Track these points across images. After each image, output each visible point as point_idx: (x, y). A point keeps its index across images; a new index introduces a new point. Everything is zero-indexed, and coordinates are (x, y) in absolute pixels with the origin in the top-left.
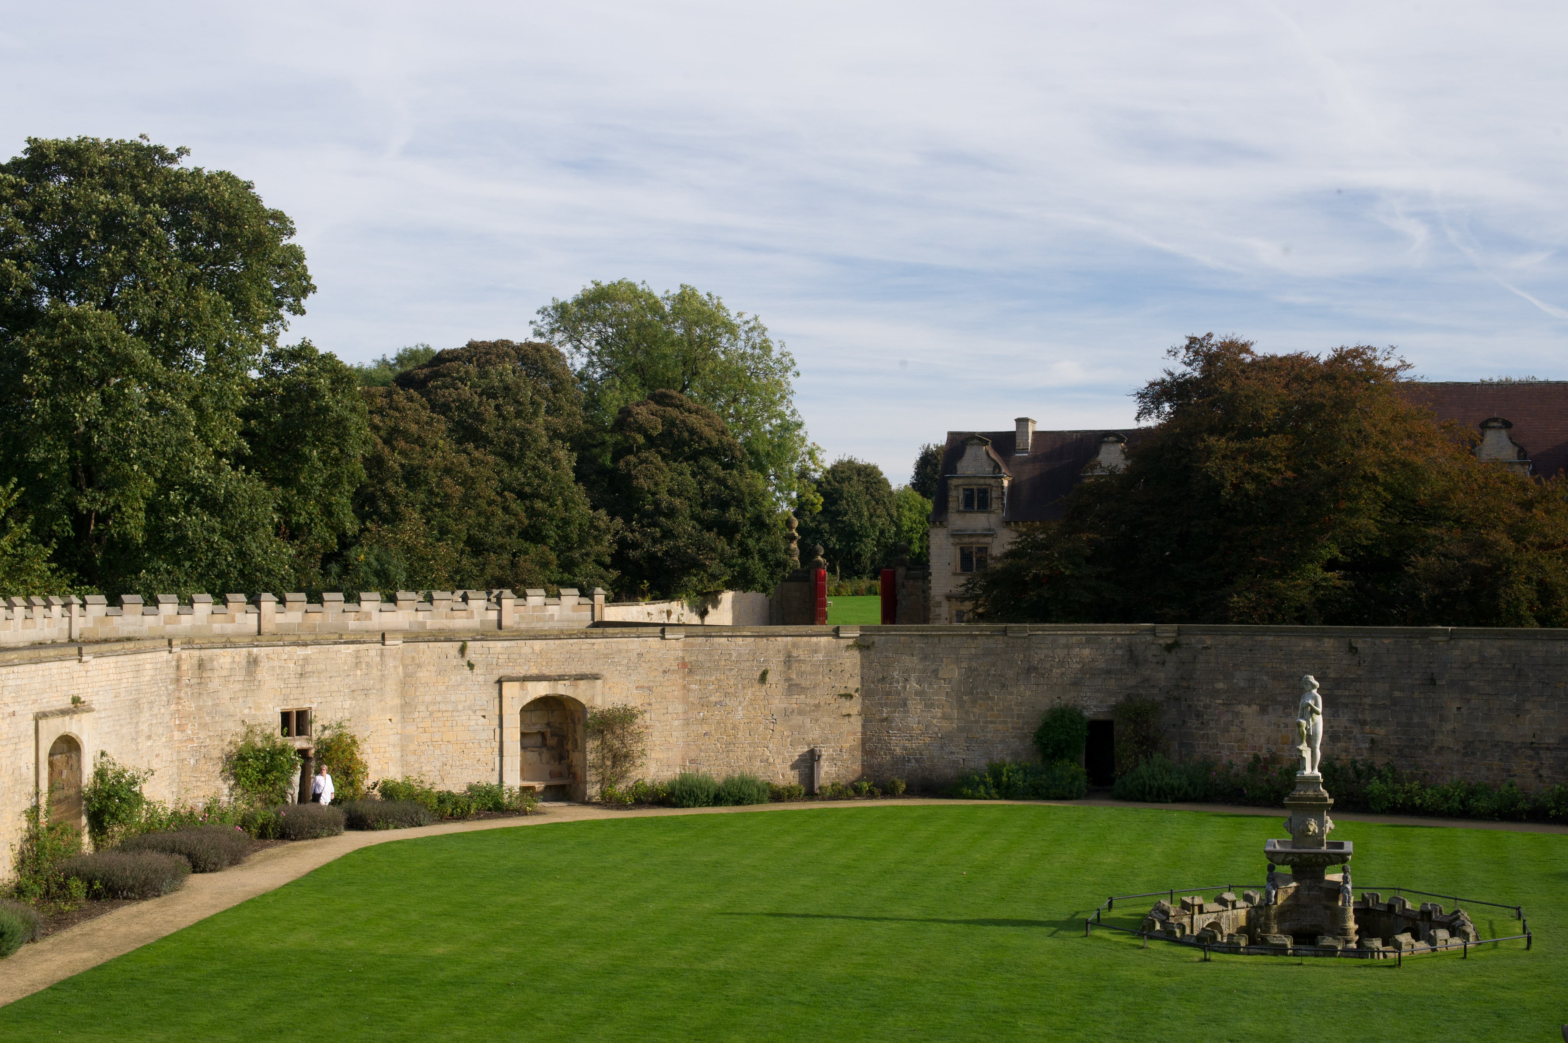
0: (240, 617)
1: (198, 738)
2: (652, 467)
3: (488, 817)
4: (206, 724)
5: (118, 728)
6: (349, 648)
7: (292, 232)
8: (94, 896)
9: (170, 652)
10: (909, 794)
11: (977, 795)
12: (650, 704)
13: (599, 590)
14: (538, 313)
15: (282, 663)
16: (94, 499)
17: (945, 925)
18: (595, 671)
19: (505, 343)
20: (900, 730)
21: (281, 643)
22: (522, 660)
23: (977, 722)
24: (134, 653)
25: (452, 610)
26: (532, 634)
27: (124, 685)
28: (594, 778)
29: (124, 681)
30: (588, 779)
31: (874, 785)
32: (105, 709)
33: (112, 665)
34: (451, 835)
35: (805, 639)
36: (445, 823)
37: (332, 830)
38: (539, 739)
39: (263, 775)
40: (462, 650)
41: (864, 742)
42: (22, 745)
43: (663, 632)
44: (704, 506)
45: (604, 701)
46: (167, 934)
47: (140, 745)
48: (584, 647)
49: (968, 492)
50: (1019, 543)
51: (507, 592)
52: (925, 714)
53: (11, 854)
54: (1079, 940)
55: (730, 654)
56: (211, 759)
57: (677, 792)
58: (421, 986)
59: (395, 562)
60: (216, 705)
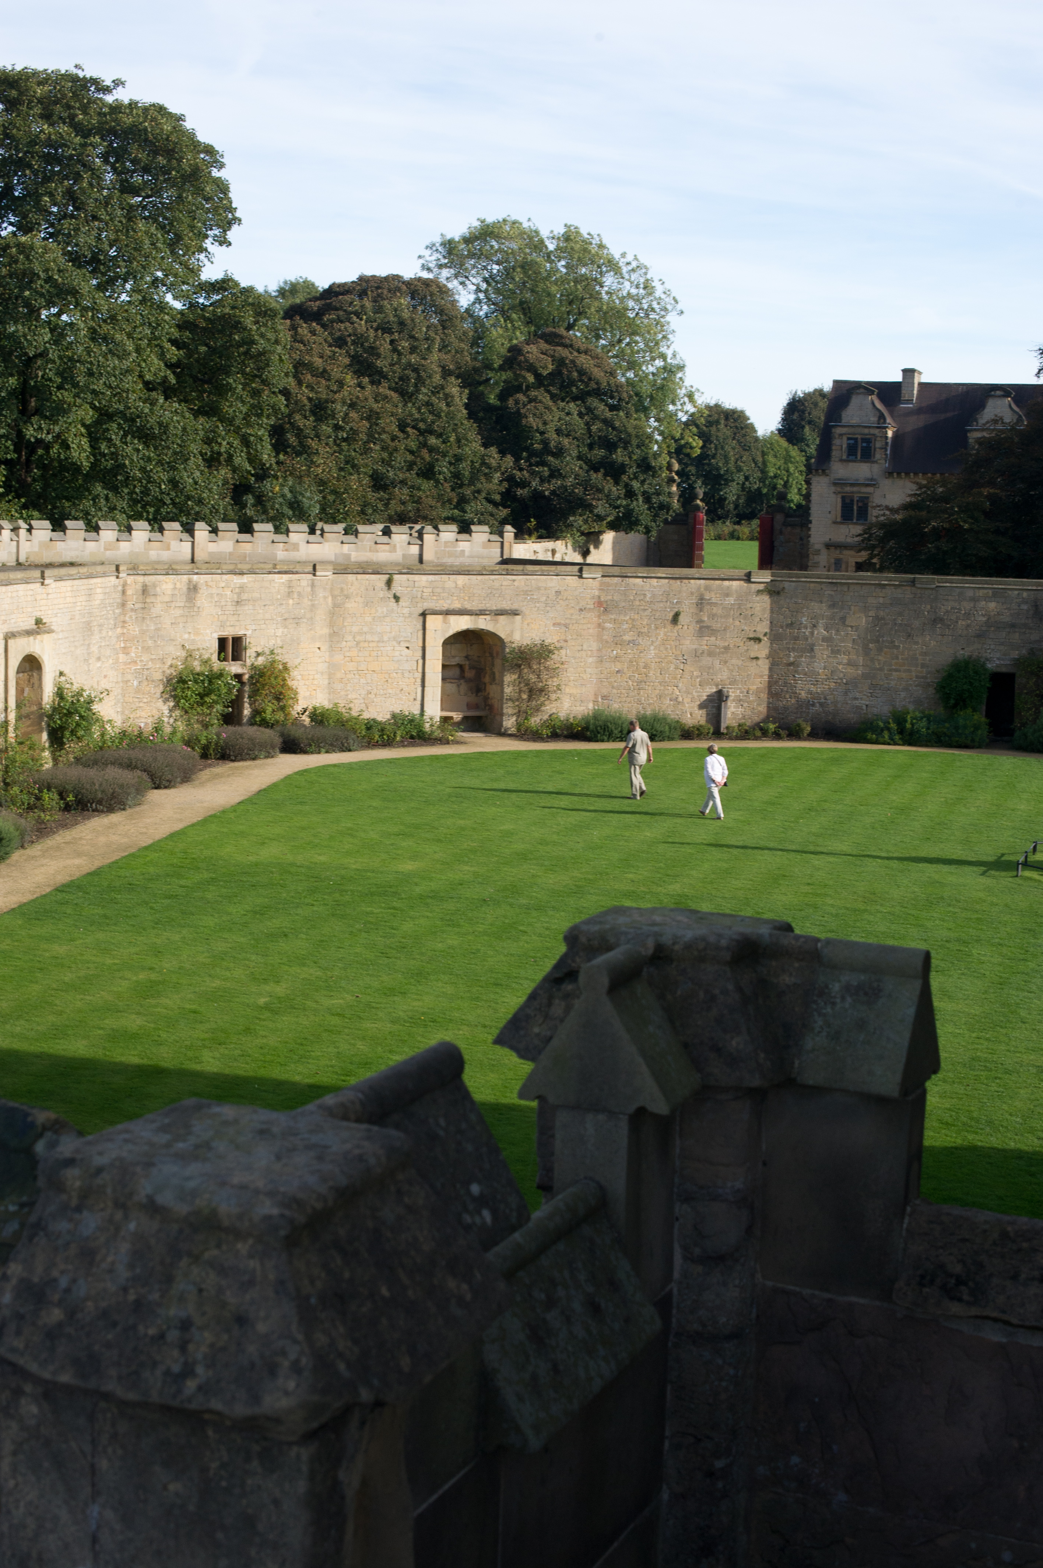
0: (175, 544)
1: (141, 661)
2: (540, 406)
3: (413, 745)
4: (149, 648)
5: (73, 649)
6: (282, 578)
7: (222, 166)
8: (67, 808)
9: (118, 577)
10: (813, 737)
11: (881, 740)
12: (566, 641)
13: (509, 528)
14: (427, 247)
15: (220, 591)
16: (40, 428)
17: (879, 861)
18: (515, 607)
19: (396, 278)
20: (805, 674)
21: (219, 571)
22: (446, 595)
23: (881, 669)
24: (88, 578)
26: (455, 569)
27: (78, 608)
28: (510, 711)
29: (79, 604)
30: (505, 711)
31: (779, 727)
32: (62, 631)
33: (69, 589)
34: (382, 760)
35: (718, 582)
36: (372, 749)
37: (269, 753)
38: (457, 671)
39: (202, 698)
40: (389, 583)
41: (770, 684)
43: (581, 570)
44: (591, 447)
45: (522, 637)
46: (145, 844)
47: (91, 666)
48: (505, 583)
49: (852, 442)
50: (919, 495)
51: (429, 528)
52: (831, 660)
54: (1010, 879)
55: (645, 595)
56: (153, 681)
57: (591, 727)
58: (402, 899)
59: (308, 494)
60: (158, 629)
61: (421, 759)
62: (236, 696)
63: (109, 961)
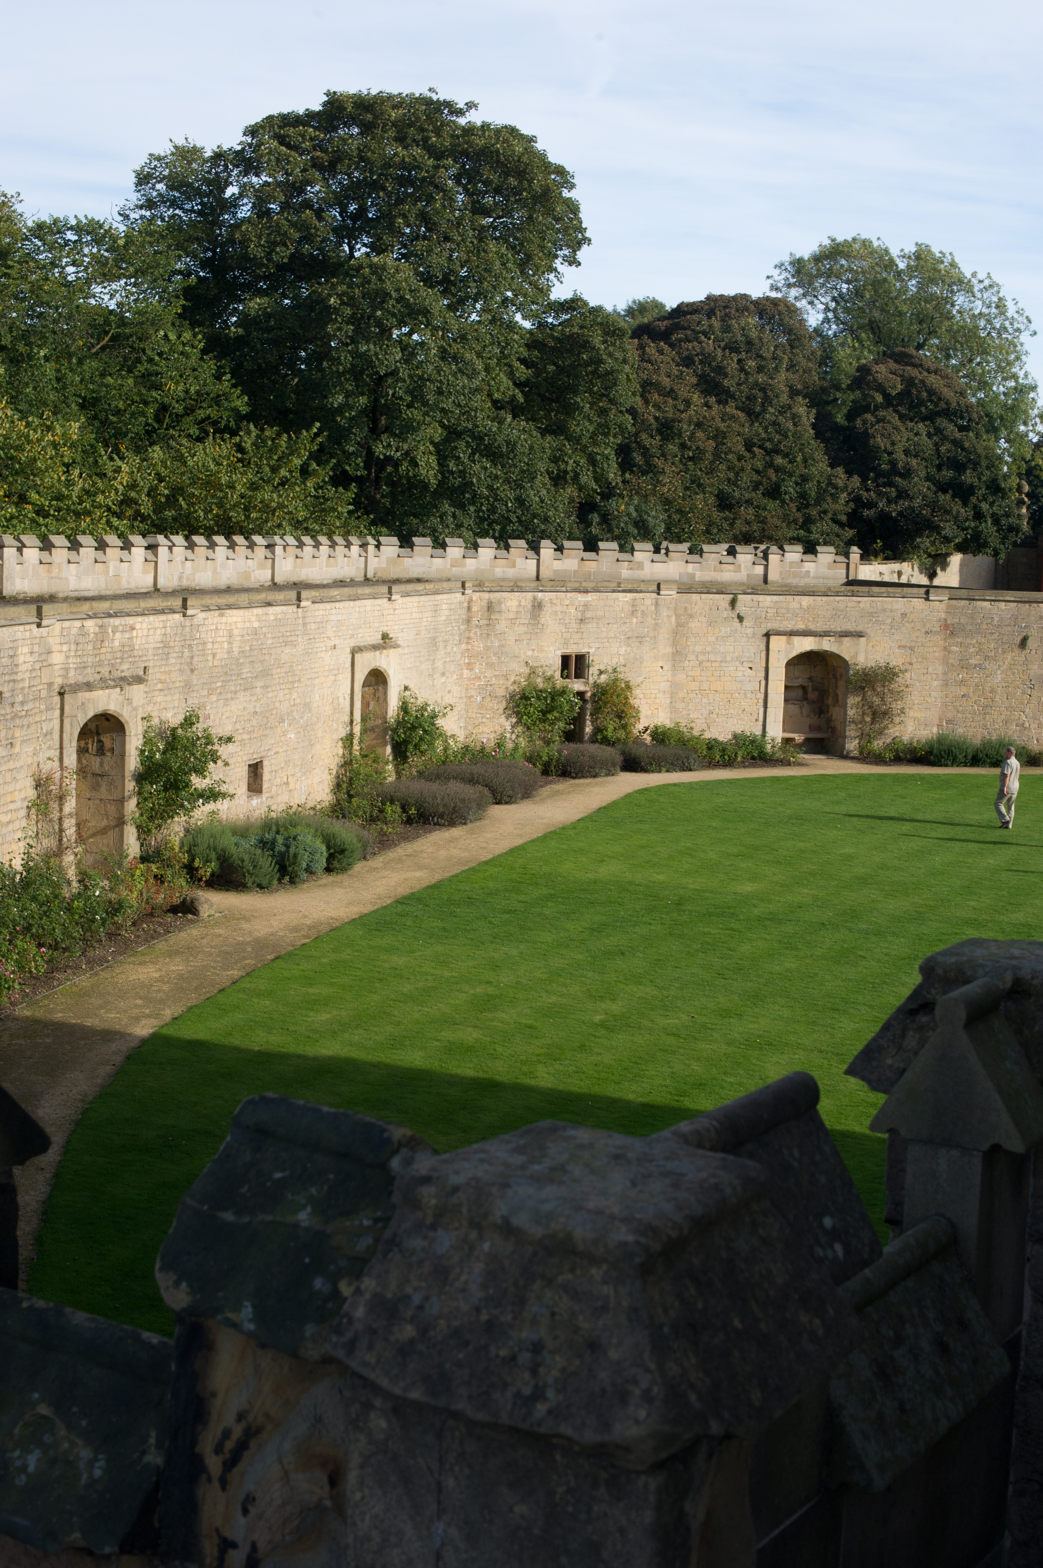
0: (520, 562)
1: (485, 677)
2: (888, 427)
3: (753, 766)
4: (493, 664)
5: (418, 664)
6: (626, 597)
7: (572, 186)
8: (409, 821)
9: (463, 594)
12: (911, 664)
13: (855, 549)
14: (776, 267)
15: (564, 609)
16: (389, 445)
18: (860, 628)
19: (745, 297)
21: (564, 589)
22: (790, 615)
24: (434, 594)
25: (721, 563)
26: (800, 589)
27: (424, 624)
28: (853, 734)
29: (425, 619)
30: (847, 733)
32: (408, 646)
33: (415, 604)
34: (723, 781)
36: (713, 769)
37: (610, 771)
38: (800, 692)
39: (544, 715)
40: (733, 603)
42: (340, 677)
43: (927, 593)
44: (939, 468)
45: (866, 659)
46: (484, 859)
47: (435, 681)
48: (850, 605)
51: (774, 549)
53: (329, 777)
55: (992, 618)
56: (496, 697)
57: (935, 751)
58: (740, 920)
59: (654, 513)
60: (502, 646)
61: (762, 780)
62: (578, 713)
63: (447, 974)
